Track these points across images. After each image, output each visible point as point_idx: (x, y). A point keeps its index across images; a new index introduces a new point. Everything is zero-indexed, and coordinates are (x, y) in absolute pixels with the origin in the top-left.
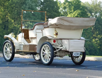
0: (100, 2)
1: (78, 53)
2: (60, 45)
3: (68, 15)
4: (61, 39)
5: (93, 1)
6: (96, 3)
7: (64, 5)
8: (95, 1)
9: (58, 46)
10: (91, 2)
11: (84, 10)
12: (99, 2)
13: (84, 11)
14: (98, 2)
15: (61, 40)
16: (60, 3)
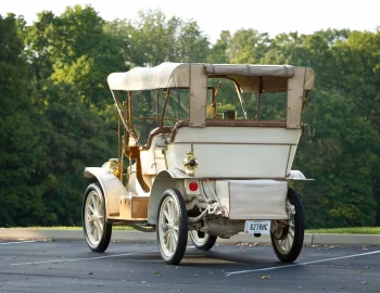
0: (174, 19)
1: (263, 223)
2: (210, 199)
3: (54, 71)
4: (214, 179)
5: (148, 18)
6: (161, 25)
7: (38, 33)
8: (155, 17)
9: (204, 202)
10: (139, 20)
11: (113, 53)
12: (170, 22)
13: (114, 57)
14: (166, 21)
15: (212, 182)
16: (22, 27)
